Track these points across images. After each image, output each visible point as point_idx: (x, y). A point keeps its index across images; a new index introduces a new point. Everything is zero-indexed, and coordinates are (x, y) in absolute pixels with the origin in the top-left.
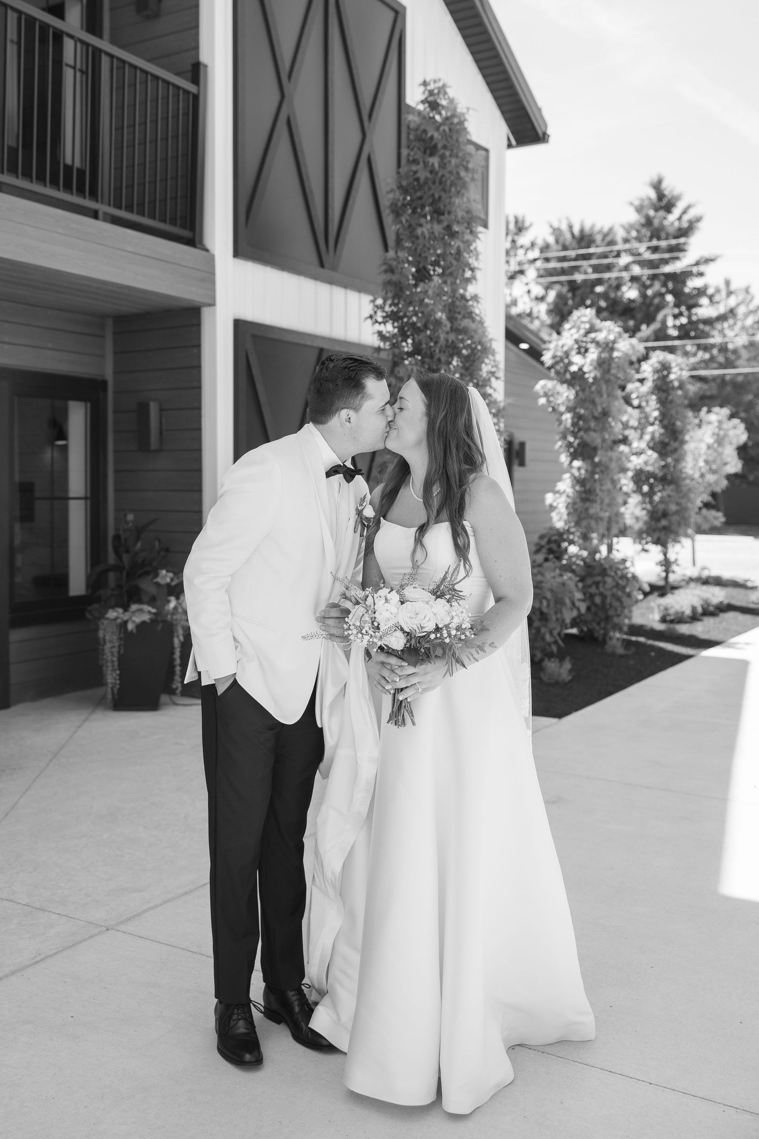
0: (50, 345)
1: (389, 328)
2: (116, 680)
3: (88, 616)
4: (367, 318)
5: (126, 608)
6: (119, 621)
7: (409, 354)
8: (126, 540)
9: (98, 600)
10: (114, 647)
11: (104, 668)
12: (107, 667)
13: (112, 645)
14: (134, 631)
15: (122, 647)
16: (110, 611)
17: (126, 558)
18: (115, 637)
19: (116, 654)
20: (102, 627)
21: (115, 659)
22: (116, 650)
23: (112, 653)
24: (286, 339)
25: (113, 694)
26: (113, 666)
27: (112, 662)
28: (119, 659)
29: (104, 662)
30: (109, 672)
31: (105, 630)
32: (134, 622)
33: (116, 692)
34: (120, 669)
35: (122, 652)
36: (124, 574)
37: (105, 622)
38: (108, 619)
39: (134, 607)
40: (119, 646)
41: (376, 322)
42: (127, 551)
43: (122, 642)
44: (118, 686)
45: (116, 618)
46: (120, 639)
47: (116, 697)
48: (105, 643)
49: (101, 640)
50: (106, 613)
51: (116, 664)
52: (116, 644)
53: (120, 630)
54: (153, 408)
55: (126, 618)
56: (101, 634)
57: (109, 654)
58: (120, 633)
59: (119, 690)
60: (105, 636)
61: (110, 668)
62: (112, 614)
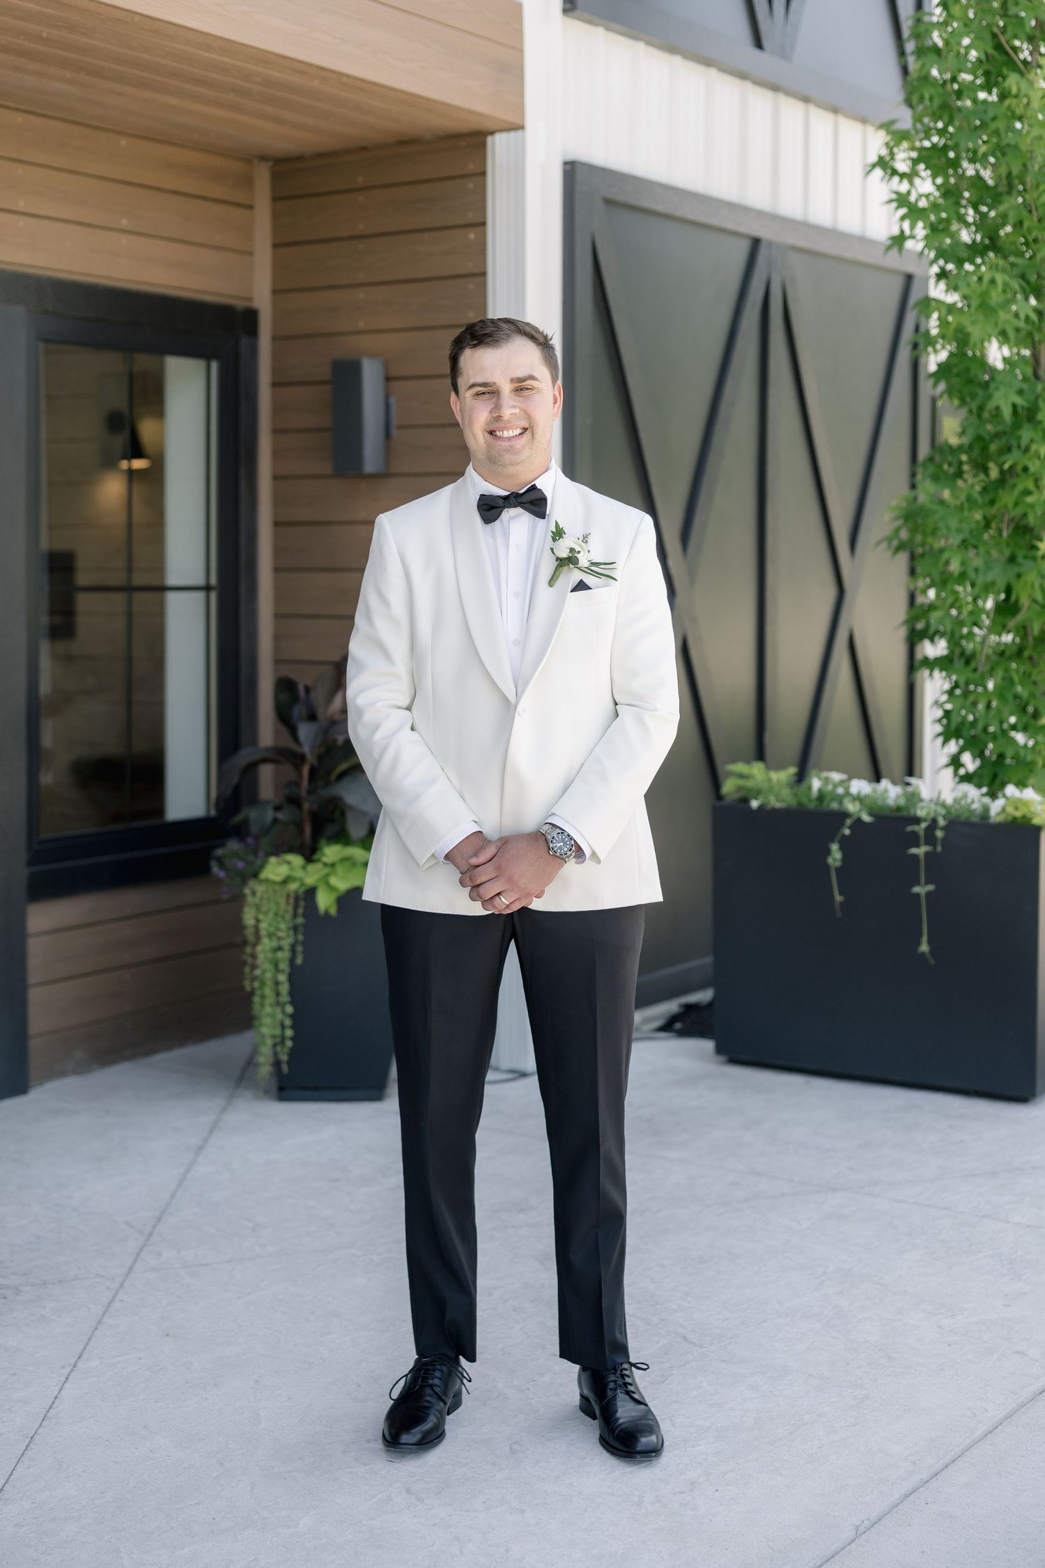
0: (125, 222)
1: (926, 186)
2: (283, 1027)
3: (215, 869)
4: (874, 166)
5: (310, 854)
6: (293, 886)
7: (975, 250)
8: (307, 689)
9: (240, 832)
10: (280, 948)
11: (257, 999)
12: (263, 997)
13: (275, 944)
14: (333, 911)
15: (300, 948)
16: (273, 860)
17: (305, 731)
18: (283, 926)
19: (284, 966)
20: (250, 899)
21: (282, 978)
22: (284, 955)
23: (276, 965)
24: (679, 213)
25: (277, 1064)
26: (278, 994)
27: (277, 983)
28: (291, 979)
29: (256, 984)
30: (268, 1009)
31: (258, 907)
32: (331, 888)
33: (284, 1058)
34: (292, 1003)
35: (299, 961)
36: (306, 771)
37: (260, 889)
38: (267, 881)
39: (331, 852)
40: (293, 948)
41: (894, 172)
42: (312, 717)
43: (300, 937)
44: (289, 1044)
45: (286, 881)
46: (295, 929)
47: (285, 1068)
48: (258, 938)
49: (249, 933)
50: (262, 867)
51: (285, 989)
52: (286, 943)
53: (296, 907)
54: (371, 375)
55: (310, 881)
56: (249, 918)
57: (267, 966)
58: (295, 916)
59: (292, 1053)
60: (258, 921)
61: (268, 1001)
62: (276, 869)
